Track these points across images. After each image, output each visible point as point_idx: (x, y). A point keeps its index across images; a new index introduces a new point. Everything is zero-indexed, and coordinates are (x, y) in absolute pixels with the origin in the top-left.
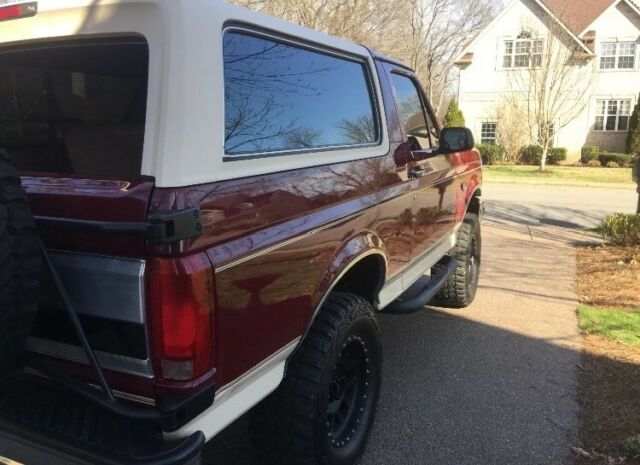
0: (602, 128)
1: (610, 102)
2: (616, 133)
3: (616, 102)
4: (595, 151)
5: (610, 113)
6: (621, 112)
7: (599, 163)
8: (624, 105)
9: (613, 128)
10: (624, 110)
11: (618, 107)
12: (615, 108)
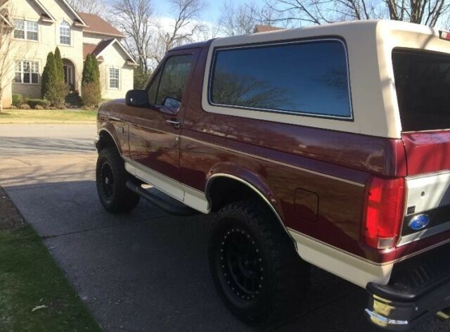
0: (20, 81)
1: (24, 63)
2: (31, 85)
3: (28, 63)
4: (20, 97)
5: (25, 70)
6: (32, 71)
7: (29, 107)
8: (35, 66)
9: (28, 81)
10: (35, 69)
11: (31, 67)
12: (28, 67)
